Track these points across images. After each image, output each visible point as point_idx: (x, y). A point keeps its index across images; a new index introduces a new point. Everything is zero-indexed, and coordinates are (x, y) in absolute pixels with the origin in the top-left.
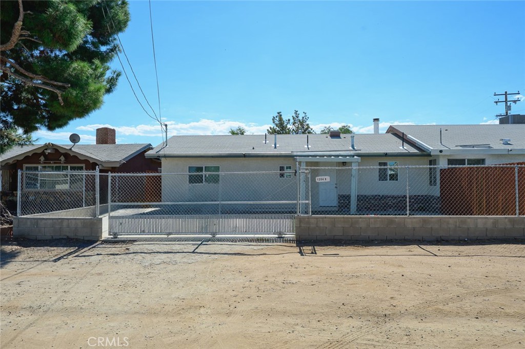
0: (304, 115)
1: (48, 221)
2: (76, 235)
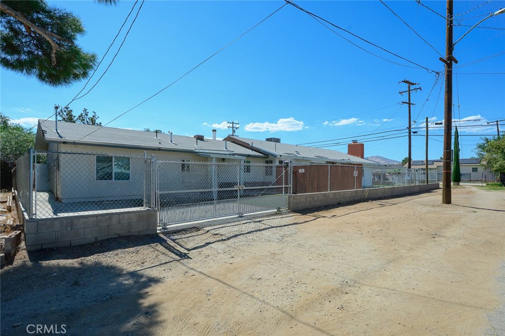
0: (93, 114)
1: (89, 219)
2: (129, 232)
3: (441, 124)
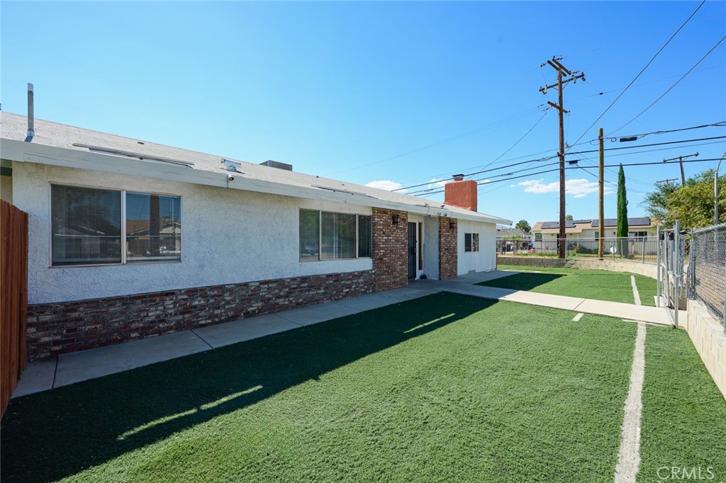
3: (634, 139)
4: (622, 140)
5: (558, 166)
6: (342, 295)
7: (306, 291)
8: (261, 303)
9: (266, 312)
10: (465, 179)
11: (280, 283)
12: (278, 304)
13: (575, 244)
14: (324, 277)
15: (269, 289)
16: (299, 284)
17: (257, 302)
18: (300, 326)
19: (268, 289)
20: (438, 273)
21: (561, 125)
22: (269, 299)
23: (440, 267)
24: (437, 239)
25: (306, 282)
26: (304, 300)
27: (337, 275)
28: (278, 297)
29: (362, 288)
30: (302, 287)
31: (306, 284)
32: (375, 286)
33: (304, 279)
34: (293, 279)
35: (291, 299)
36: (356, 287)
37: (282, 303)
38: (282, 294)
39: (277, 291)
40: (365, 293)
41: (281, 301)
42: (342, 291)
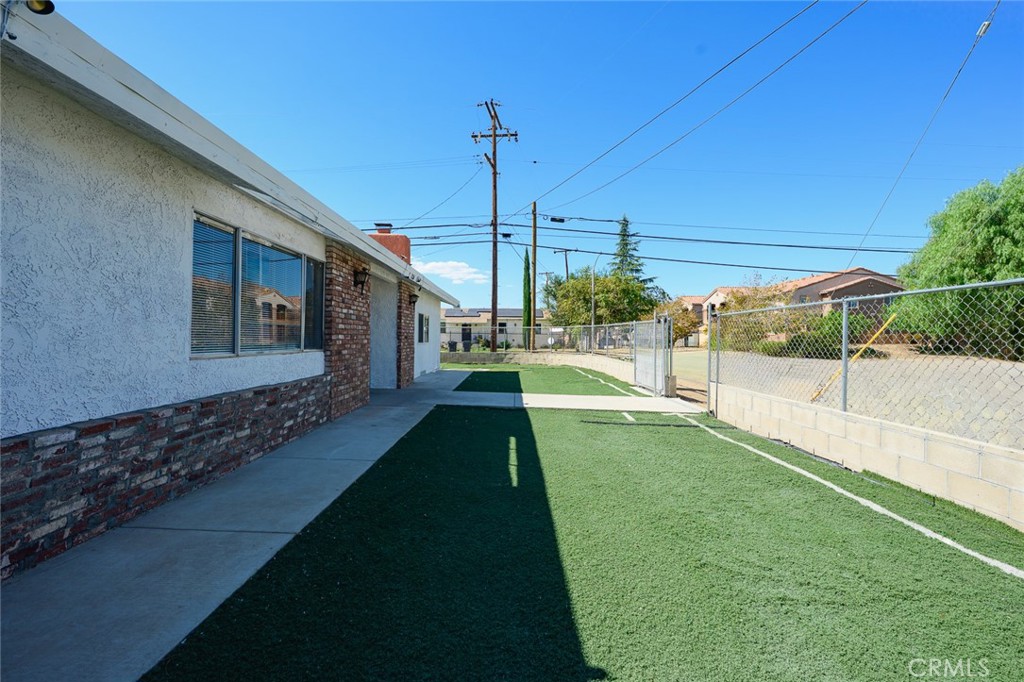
3: (562, 221)
4: (553, 220)
5: (491, 237)
6: (283, 436)
7: (212, 437)
8: (83, 501)
9: (101, 527)
10: (394, 233)
11: (144, 422)
12: (138, 490)
13: (481, 337)
14: (250, 395)
15: (112, 447)
16: (195, 421)
17: (67, 499)
18: (289, 538)
19: (106, 447)
20: (395, 377)
21: (495, 187)
22: (113, 479)
23: (399, 368)
24: (395, 321)
25: (211, 413)
26: (208, 462)
27: (275, 389)
28: (140, 468)
29: (313, 413)
30: (202, 429)
31: (212, 419)
32: (330, 407)
33: (207, 405)
34: (181, 409)
35: (175, 467)
36: (304, 414)
37: (151, 485)
38: (151, 456)
39: (135, 450)
40: (316, 424)
41: (148, 480)
42: (282, 427)
